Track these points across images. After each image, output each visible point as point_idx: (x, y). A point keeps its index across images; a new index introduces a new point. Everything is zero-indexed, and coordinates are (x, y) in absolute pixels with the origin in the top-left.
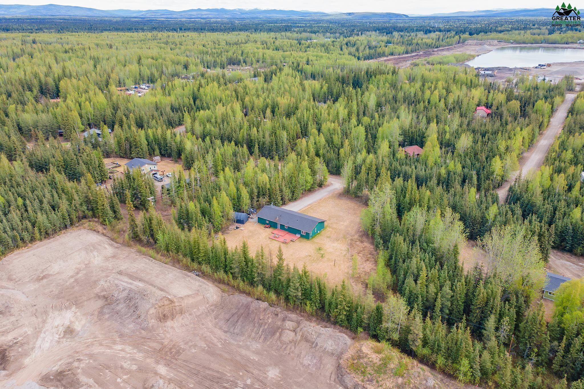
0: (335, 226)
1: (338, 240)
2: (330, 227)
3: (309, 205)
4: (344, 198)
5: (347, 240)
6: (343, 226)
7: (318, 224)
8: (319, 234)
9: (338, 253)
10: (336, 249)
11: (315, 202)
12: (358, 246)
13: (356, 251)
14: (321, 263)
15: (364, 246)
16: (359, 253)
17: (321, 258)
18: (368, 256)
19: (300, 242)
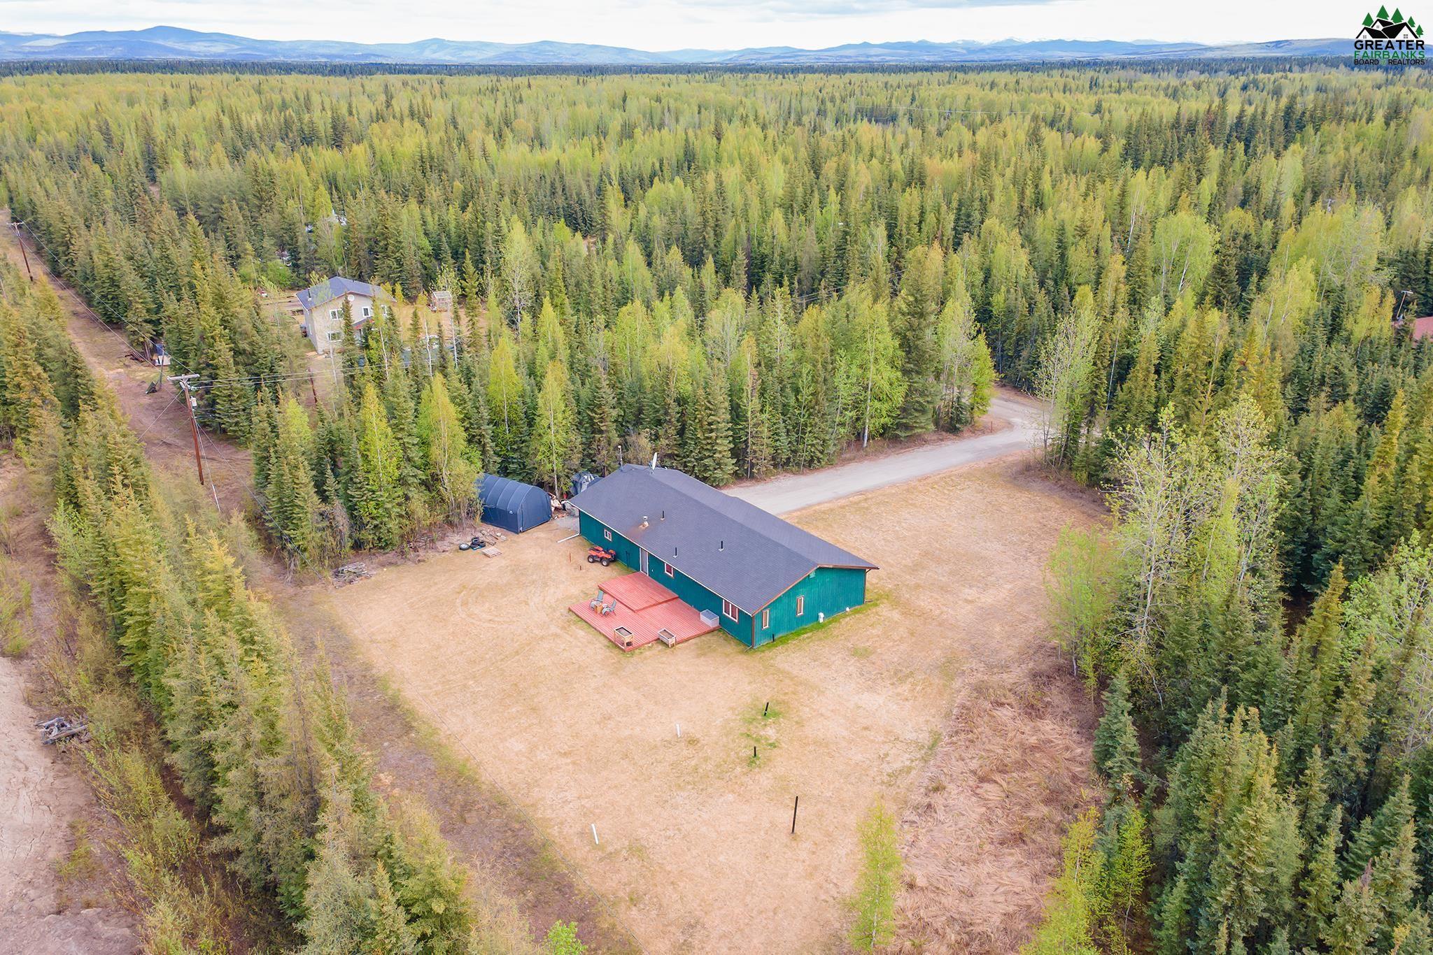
0: (925, 601)
1: (899, 676)
2: (896, 602)
3: (860, 493)
4: (1037, 485)
5: (957, 684)
6: (969, 607)
7: (828, 578)
8: (822, 626)
9: (859, 757)
10: (866, 728)
11: (893, 485)
12: (1000, 731)
13: (974, 765)
14: (731, 797)
15: (1033, 740)
16: (983, 780)
17: (739, 769)
18: (1032, 814)
19: (698, 656)
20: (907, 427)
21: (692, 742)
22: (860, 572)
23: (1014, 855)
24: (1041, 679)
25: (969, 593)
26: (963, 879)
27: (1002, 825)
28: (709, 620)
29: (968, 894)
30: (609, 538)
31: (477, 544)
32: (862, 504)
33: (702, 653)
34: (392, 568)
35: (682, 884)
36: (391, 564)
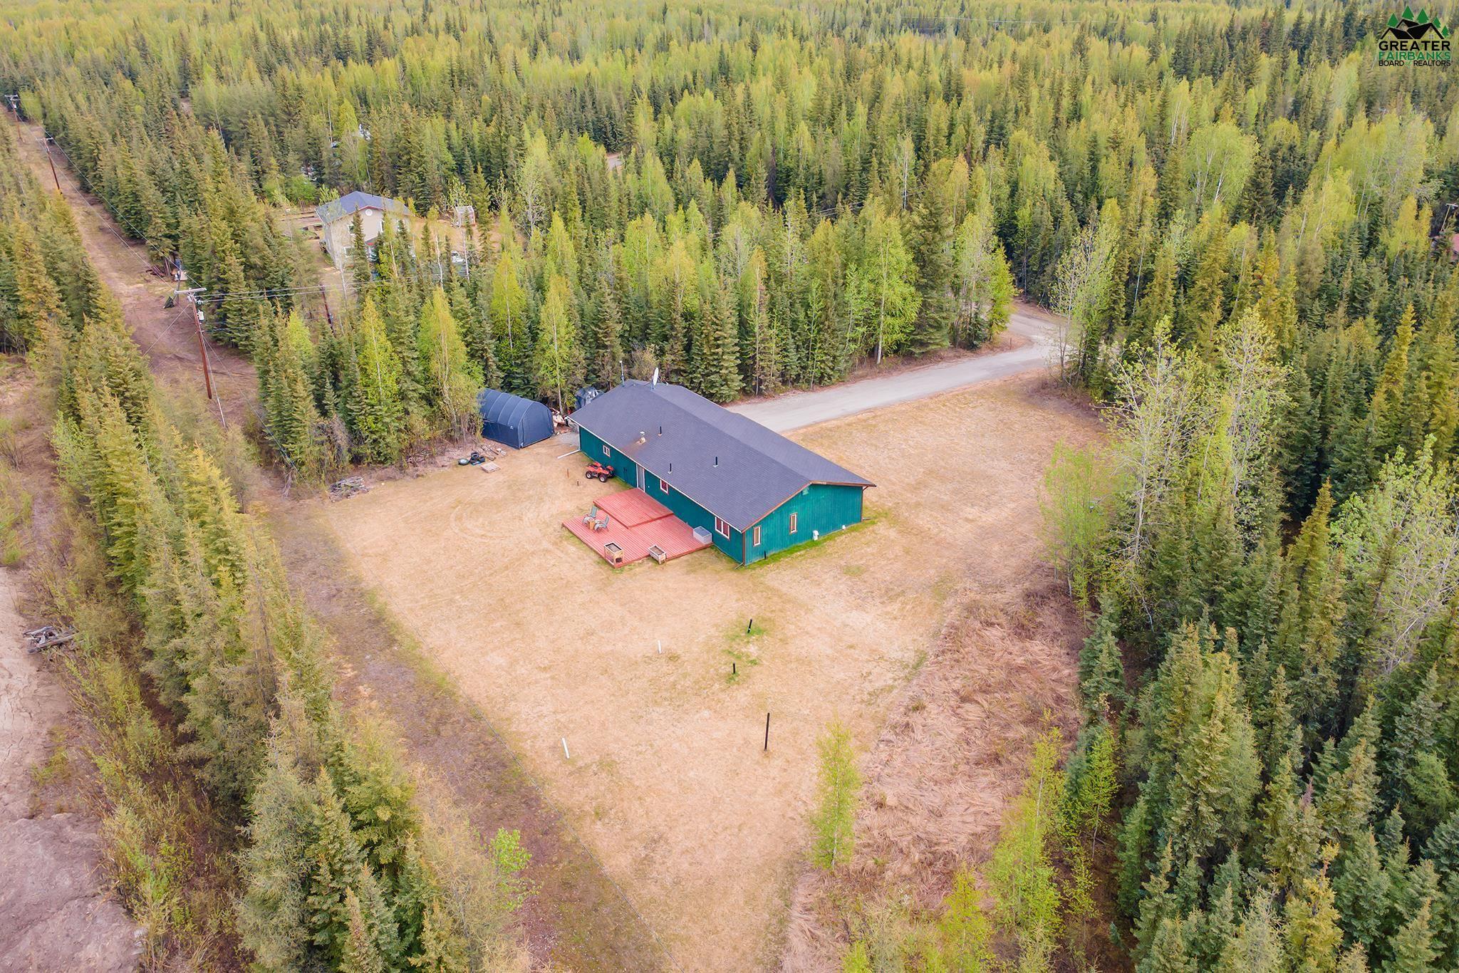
0: (924, 520)
1: (890, 595)
2: (894, 521)
3: (869, 410)
4: (1053, 403)
5: (949, 603)
6: (969, 526)
7: (823, 495)
8: (815, 544)
9: (842, 675)
10: (851, 647)
11: (903, 402)
12: (987, 651)
13: (957, 685)
14: (706, 714)
15: (1020, 661)
16: (964, 700)
17: (717, 686)
18: (1011, 735)
19: (688, 573)
20: (922, 344)
21: (673, 658)
22: (856, 489)
23: (989, 775)
24: (1034, 599)
25: (971, 512)
26: (933, 799)
27: (980, 745)
28: (702, 537)
29: (937, 814)
30: (607, 453)
31: (476, 459)
32: (869, 423)
33: (691, 569)
34: (390, 483)
35: (648, 800)
36: (389, 478)
